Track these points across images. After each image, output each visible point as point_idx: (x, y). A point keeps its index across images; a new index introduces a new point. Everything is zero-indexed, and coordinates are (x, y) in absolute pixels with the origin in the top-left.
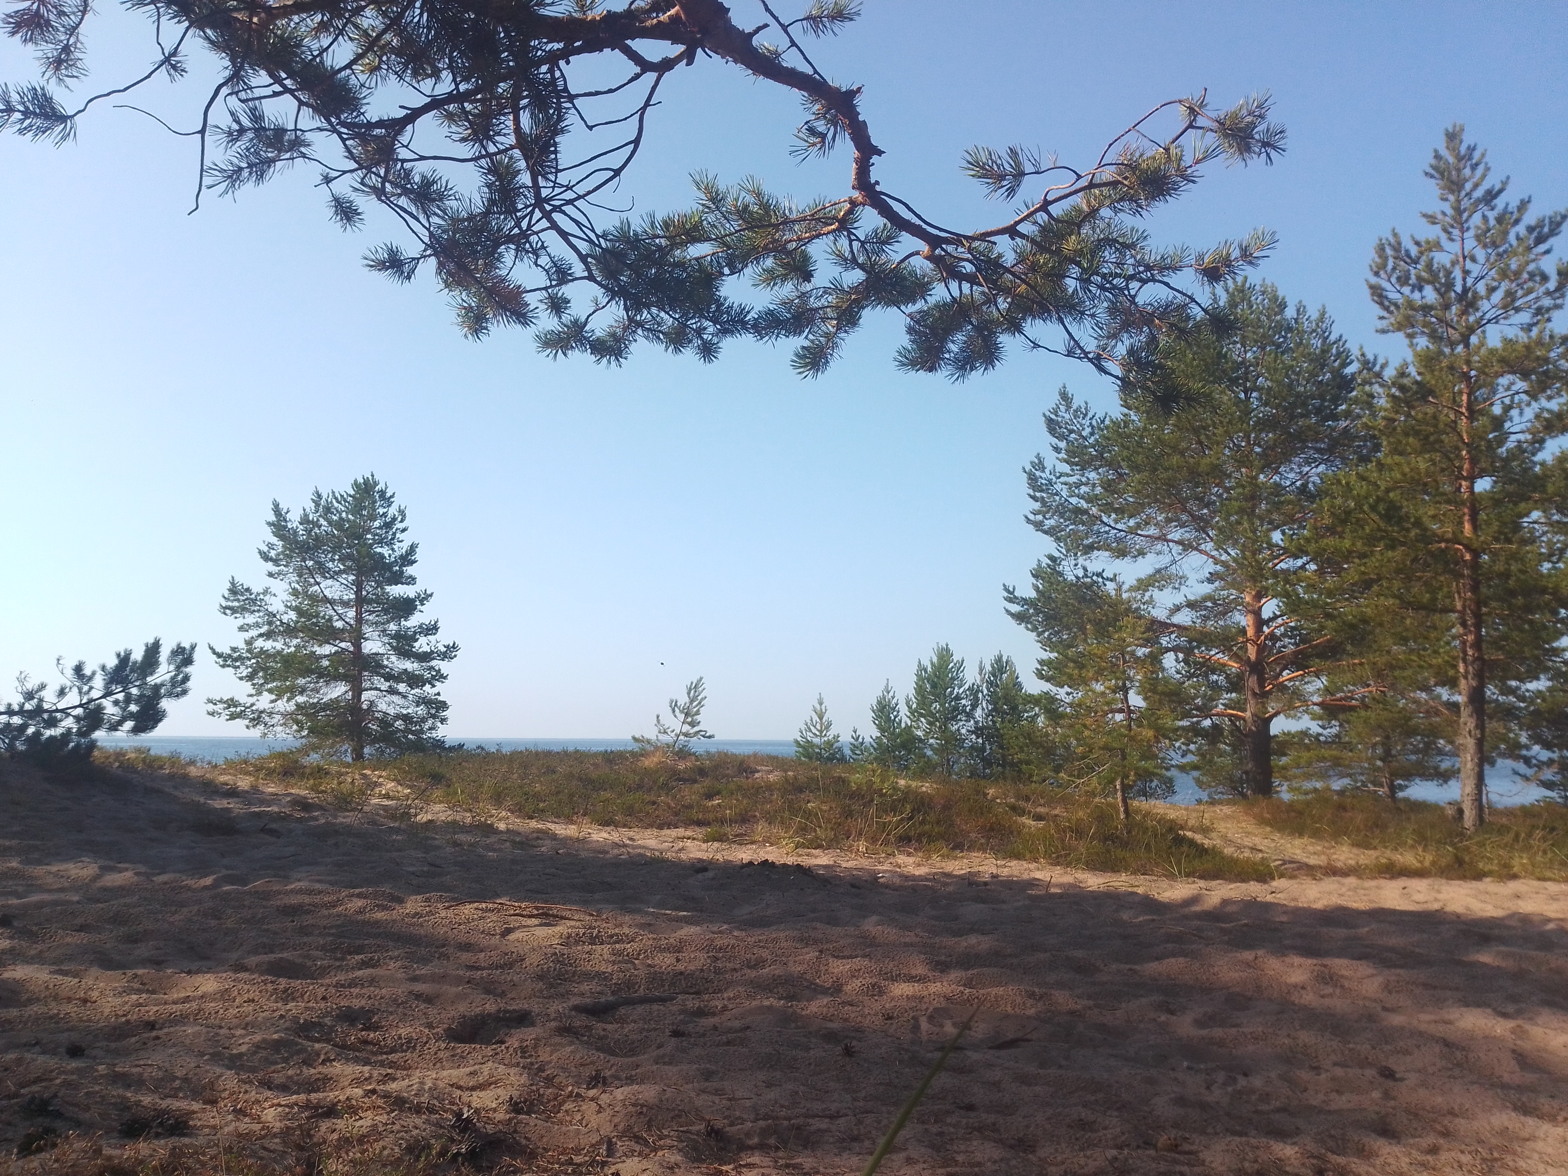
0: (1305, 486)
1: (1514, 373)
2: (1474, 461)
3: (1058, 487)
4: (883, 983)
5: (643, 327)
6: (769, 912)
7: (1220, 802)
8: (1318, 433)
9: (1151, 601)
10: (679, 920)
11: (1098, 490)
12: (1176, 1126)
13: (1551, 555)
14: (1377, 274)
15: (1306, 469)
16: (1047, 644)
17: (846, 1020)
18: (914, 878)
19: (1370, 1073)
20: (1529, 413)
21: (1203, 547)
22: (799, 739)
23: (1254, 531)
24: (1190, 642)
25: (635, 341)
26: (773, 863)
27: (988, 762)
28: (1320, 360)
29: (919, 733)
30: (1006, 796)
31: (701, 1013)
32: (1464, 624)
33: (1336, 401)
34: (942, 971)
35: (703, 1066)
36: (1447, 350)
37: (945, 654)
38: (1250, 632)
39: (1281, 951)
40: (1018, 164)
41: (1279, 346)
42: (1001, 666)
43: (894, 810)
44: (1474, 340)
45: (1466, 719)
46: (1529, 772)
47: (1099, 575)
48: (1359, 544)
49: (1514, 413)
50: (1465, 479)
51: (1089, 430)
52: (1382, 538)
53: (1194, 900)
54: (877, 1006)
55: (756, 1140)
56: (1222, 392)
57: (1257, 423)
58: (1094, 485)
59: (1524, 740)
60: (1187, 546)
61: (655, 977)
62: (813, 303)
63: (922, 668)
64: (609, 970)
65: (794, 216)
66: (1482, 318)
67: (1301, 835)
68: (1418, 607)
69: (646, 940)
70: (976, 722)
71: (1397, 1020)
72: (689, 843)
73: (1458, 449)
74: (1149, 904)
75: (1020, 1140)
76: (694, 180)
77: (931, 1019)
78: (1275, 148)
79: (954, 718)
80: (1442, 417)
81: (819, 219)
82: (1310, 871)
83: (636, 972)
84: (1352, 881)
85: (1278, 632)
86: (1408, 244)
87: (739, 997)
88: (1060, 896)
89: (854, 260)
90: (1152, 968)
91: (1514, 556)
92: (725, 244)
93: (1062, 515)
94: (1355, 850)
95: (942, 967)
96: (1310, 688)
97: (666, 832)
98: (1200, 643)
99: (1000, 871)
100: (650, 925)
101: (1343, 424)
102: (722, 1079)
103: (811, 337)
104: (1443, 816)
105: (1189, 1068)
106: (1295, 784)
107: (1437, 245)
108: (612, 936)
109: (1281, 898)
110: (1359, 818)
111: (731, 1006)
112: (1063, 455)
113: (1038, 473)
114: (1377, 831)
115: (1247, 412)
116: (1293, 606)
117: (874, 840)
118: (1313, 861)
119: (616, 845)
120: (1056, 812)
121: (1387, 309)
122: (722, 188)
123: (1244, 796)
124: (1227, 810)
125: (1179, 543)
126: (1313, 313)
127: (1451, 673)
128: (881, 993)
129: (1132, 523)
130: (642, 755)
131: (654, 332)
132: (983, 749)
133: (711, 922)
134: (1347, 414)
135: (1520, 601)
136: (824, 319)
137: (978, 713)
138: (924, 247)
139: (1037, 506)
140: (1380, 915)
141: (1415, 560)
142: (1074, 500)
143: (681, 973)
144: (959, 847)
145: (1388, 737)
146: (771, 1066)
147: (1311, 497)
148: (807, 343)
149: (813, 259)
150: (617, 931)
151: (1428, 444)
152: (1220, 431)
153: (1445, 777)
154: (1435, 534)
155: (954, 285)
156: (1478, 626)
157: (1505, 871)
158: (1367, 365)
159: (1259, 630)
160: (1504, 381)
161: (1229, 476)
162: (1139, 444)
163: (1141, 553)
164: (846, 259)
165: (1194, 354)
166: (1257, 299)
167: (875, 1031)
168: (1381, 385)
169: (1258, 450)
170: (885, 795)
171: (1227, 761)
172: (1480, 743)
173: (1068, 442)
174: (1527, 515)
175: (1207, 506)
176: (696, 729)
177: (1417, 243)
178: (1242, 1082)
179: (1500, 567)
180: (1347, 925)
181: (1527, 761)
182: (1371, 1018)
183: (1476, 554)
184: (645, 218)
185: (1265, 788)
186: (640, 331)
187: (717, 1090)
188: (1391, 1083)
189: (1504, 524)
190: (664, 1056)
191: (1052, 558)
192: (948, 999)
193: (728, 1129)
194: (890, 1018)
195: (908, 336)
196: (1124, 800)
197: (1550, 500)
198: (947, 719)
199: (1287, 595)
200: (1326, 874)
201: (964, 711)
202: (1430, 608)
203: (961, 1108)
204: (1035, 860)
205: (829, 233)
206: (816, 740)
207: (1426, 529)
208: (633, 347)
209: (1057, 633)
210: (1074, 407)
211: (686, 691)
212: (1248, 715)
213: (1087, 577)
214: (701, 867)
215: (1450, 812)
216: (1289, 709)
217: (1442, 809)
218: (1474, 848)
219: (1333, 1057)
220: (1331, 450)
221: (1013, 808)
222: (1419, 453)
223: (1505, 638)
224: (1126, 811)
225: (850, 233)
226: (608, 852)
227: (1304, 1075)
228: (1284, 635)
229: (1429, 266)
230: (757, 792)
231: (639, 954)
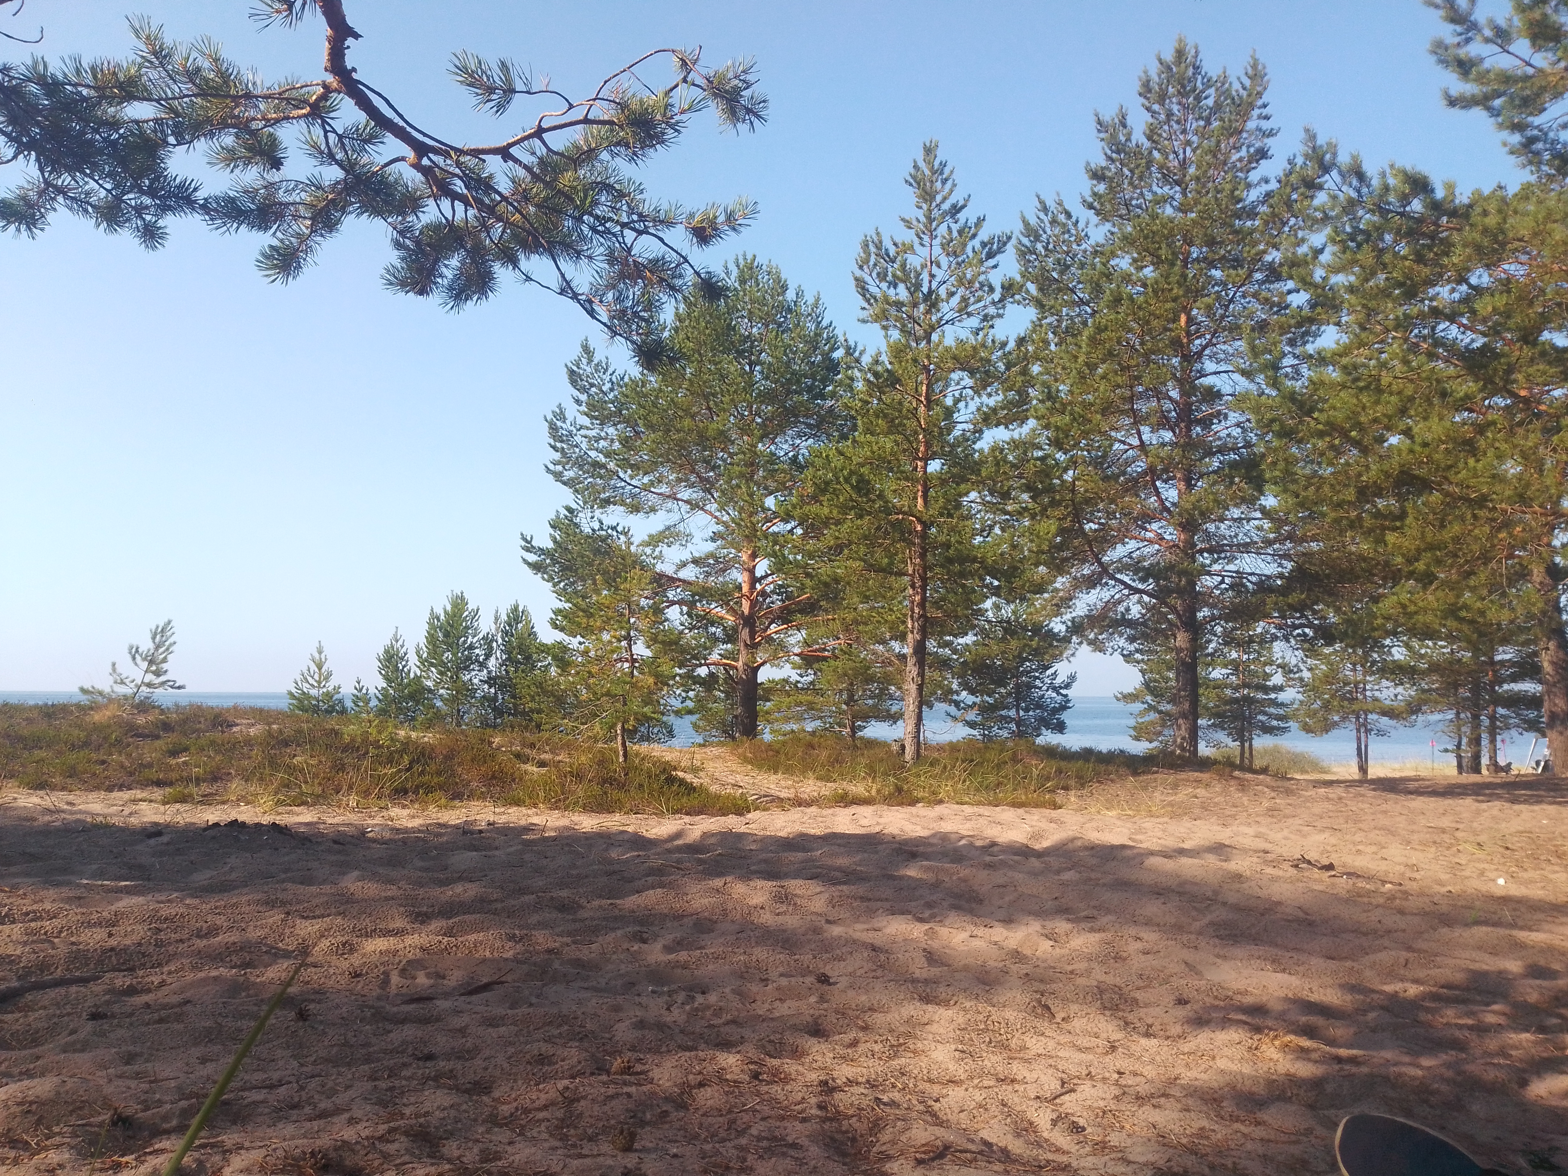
0: (795, 457)
1: (963, 370)
2: (928, 445)
3: (578, 439)
4: (355, 940)
5: (64, 194)
6: (234, 876)
7: (711, 744)
8: (808, 409)
9: (660, 557)
10: (120, 890)
11: (617, 445)
12: (633, 1049)
13: (983, 530)
14: (861, 268)
15: (798, 441)
16: (561, 594)
17: (308, 983)
18: (406, 830)
19: (810, 980)
20: (973, 406)
21: (708, 507)
22: (294, 690)
23: (751, 495)
24: (693, 596)
25: (55, 210)
26: (243, 823)
27: (499, 712)
28: (813, 342)
29: (430, 683)
30: (512, 744)
31: (132, 991)
32: (913, 586)
33: (825, 381)
34: (422, 922)
35: (124, 1048)
36: (914, 344)
37: (459, 603)
38: (745, 589)
39: (747, 876)
40: (509, 81)
41: (780, 325)
42: (516, 616)
43: (390, 761)
44: (935, 337)
45: (912, 670)
46: (958, 714)
47: (614, 528)
48: (835, 512)
49: (961, 405)
50: (920, 459)
51: (608, 385)
52: (853, 507)
53: (678, 835)
54: (345, 965)
55: (174, 1123)
56: (730, 362)
57: (759, 395)
58: (612, 441)
59: (955, 686)
60: (694, 506)
61: (78, 956)
62: (281, 196)
63: (434, 617)
64: (18, 952)
65: (258, 92)
66: (941, 319)
67: (776, 773)
68: (880, 570)
69: (74, 914)
70: (489, 672)
71: (836, 931)
72: (143, 806)
73: (916, 433)
74: (638, 842)
75: (476, 1083)
76: (133, 27)
77: (403, 972)
78: (759, 117)
79: (466, 668)
80: (906, 404)
81: (287, 99)
82: (780, 802)
83: (52, 952)
84: (813, 810)
85: (768, 590)
86: (887, 244)
87: (182, 969)
88: (554, 839)
89: (331, 156)
90: (631, 902)
91: (953, 529)
92: (172, 110)
93: (581, 467)
94: (819, 783)
95: (422, 918)
96: (792, 640)
97: (116, 794)
98: (702, 597)
99: (496, 819)
100: (80, 898)
101: (829, 403)
102: (147, 1061)
103: (279, 234)
104: (889, 753)
105: (653, 992)
106: (776, 726)
107: (909, 248)
108: (27, 914)
109: (753, 828)
110: (825, 754)
111: (169, 981)
112: (584, 408)
113: (559, 424)
114: (837, 766)
115: (751, 384)
116: (780, 565)
117: (366, 793)
118: (783, 795)
119: (48, 811)
120: (560, 758)
121: (868, 301)
122: (168, 41)
123: (733, 738)
124: (716, 751)
125: (687, 502)
126: (810, 299)
127: (902, 628)
128: (352, 951)
129: (646, 480)
130: (91, 708)
131: (80, 203)
132: (495, 699)
133: (159, 891)
134: (833, 395)
135: (957, 567)
136: (296, 217)
137: (492, 663)
138: (410, 154)
139: (557, 456)
140: (832, 839)
141: (878, 528)
142: (593, 454)
143: (112, 949)
144: (457, 796)
145: (852, 684)
146: (210, 1041)
147: (801, 468)
148: (275, 243)
149: (283, 146)
150: (35, 907)
151: (894, 427)
152: (726, 399)
153: (894, 718)
154: (894, 506)
155: (446, 204)
156: (924, 588)
157: (932, 798)
158: (849, 351)
159: (752, 587)
160: (955, 376)
161: (733, 443)
162: (655, 404)
163: (653, 510)
164: (322, 153)
165: (708, 322)
166: (763, 278)
167: (339, 991)
168: (860, 370)
169: (759, 420)
170: (382, 746)
171: (721, 706)
172: (920, 688)
173: (589, 395)
174: (966, 494)
175: (713, 468)
176: (163, 678)
177: (895, 244)
178: (700, 999)
179: (942, 538)
180: (805, 850)
181: (957, 704)
182: (817, 931)
183: (926, 526)
184: (67, 61)
185: (750, 731)
186: (60, 199)
187: (138, 1074)
188: (825, 987)
189: (949, 501)
190: (74, 1043)
191: (570, 510)
192: (423, 949)
193: (140, 1115)
194: (357, 975)
195: (396, 252)
196: (624, 744)
197: (983, 482)
198: (459, 669)
199: (774, 555)
200: (793, 805)
201: (477, 661)
202: (887, 571)
203: (419, 1059)
204: (535, 805)
205: (299, 117)
206: (314, 692)
207: (887, 502)
208: (51, 217)
209: (573, 583)
210: (596, 361)
211: (149, 636)
212: (740, 664)
213: (601, 529)
214: (155, 831)
215: (895, 748)
216: (774, 660)
217: (889, 746)
218: (911, 779)
219: (781, 969)
220: (818, 426)
221: (518, 756)
222: (886, 435)
223: (943, 599)
224: (625, 755)
225: (324, 122)
226: (36, 820)
227: (754, 988)
228: (773, 592)
229: (903, 265)
230: (233, 748)
231: (61, 932)
